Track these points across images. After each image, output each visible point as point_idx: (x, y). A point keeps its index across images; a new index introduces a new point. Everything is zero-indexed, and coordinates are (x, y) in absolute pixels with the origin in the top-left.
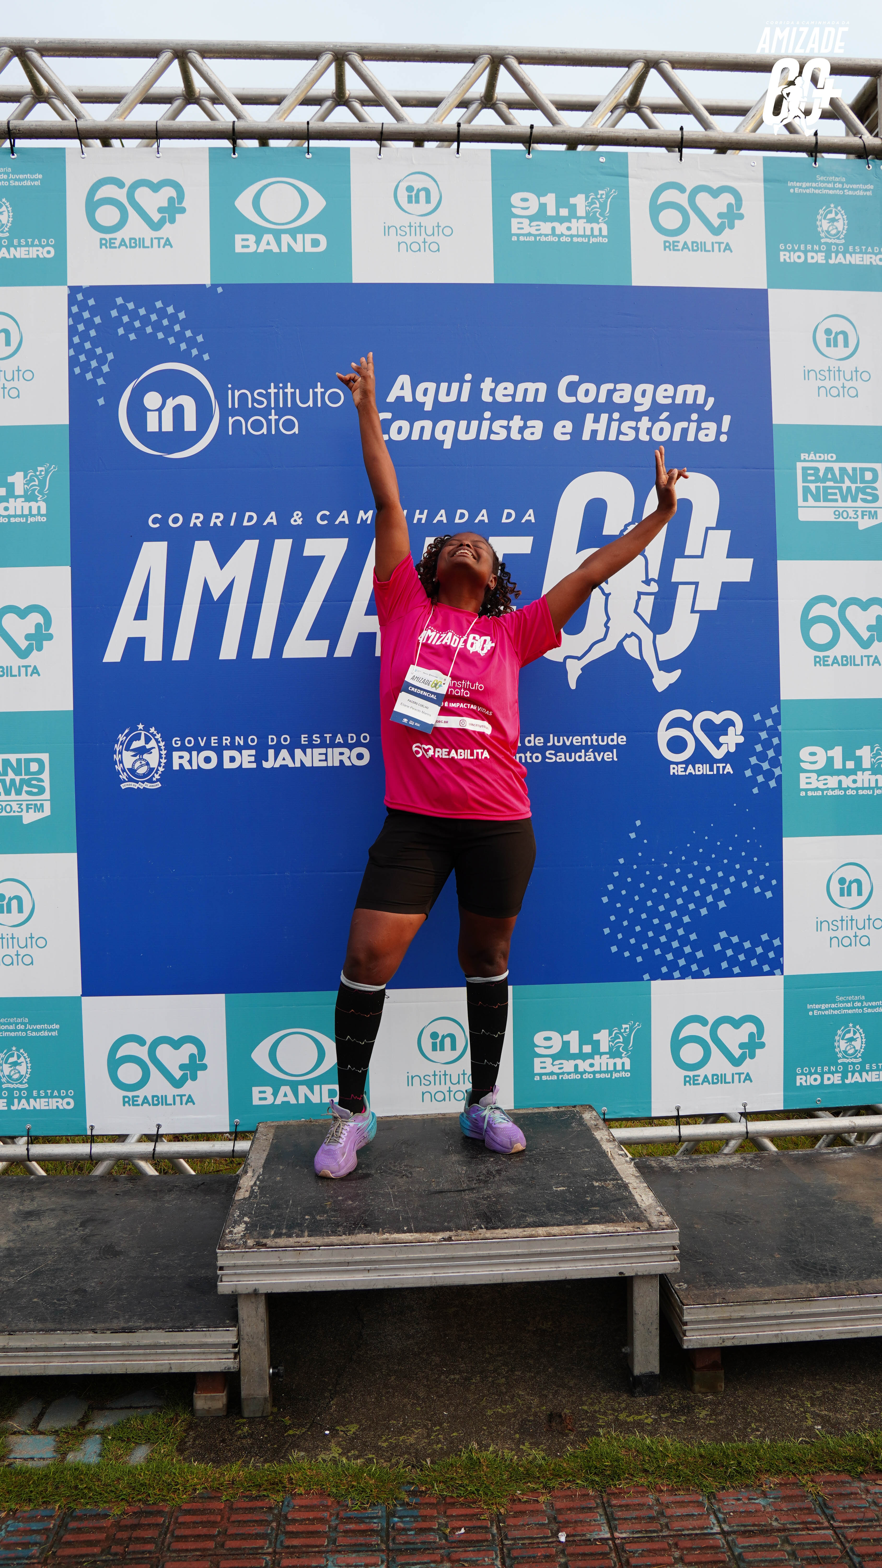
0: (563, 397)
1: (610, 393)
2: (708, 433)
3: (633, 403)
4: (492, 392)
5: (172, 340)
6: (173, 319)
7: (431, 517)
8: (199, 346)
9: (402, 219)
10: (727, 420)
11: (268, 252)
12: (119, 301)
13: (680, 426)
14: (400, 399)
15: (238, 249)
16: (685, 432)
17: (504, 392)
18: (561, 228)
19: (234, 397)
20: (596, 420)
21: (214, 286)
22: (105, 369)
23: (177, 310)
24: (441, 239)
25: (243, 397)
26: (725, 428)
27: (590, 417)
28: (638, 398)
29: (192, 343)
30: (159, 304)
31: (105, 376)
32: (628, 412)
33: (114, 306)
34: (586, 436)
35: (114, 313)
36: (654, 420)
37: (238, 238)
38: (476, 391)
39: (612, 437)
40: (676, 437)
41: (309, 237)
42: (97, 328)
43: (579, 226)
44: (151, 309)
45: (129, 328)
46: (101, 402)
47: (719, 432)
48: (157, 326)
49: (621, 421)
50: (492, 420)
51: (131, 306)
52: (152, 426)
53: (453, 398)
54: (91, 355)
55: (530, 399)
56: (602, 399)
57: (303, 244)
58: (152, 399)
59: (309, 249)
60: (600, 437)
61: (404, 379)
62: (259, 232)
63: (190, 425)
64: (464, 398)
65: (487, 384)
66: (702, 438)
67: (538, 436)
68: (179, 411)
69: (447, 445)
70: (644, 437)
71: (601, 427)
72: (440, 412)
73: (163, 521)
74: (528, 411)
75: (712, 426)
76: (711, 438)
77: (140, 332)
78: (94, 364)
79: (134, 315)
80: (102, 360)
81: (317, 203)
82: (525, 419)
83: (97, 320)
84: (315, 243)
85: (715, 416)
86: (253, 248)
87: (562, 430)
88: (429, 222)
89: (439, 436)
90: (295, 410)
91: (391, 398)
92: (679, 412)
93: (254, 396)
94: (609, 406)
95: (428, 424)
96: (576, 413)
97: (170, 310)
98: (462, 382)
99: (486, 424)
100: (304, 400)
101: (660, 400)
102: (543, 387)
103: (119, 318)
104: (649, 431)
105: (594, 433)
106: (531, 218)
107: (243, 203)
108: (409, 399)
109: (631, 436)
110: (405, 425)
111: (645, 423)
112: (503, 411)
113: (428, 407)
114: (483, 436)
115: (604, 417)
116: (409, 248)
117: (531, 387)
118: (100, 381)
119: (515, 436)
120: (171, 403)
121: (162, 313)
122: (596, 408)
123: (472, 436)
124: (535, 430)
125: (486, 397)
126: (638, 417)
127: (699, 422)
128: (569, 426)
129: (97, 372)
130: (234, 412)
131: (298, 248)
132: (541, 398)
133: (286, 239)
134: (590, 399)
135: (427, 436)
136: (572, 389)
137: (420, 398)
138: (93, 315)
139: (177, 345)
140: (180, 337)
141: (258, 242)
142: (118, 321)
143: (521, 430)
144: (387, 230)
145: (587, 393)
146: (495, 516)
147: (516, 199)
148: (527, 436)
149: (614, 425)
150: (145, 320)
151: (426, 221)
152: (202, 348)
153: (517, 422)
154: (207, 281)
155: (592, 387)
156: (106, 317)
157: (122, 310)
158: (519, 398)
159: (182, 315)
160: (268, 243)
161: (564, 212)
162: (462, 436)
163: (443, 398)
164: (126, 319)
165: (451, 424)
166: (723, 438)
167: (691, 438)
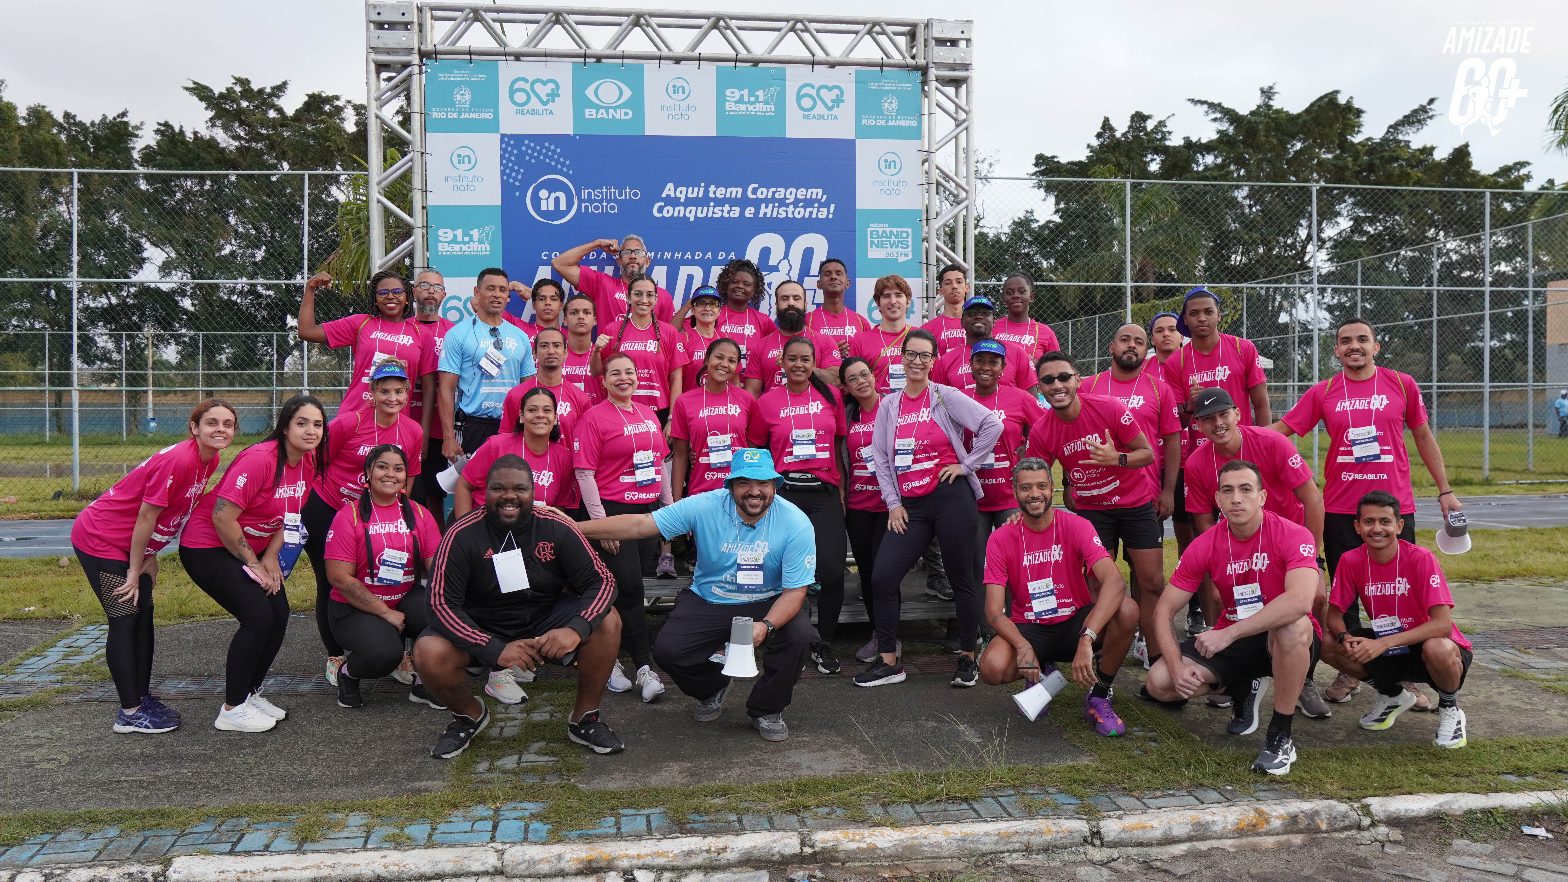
0: (750, 195)
1: (774, 193)
2: (823, 213)
3: (785, 198)
4: (715, 193)
5: (553, 163)
6: (554, 152)
7: (683, 256)
8: (567, 167)
9: (671, 102)
10: (832, 206)
11: (602, 118)
12: (526, 142)
13: (809, 210)
14: (668, 195)
15: (587, 116)
16: (811, 213)
17: (721, 192)
18: (751, 108)
19: (585, 193)
20: (767, 207)
21: (575, 136)
22: (520, 177)
23: (556, 148)
24: (690, 113)
25: (589, 193)
26: (832, 211)
27: (763, 205)
28: (788, 196)
29: (563, 165)
30: (547, 144)
31: (519, 181)
32: (783, 203)
33: (524, 145)
34: (761, 215)
35: (524, 148)
36: (796, 207)
37: (587, 110)
38: (706, 192)
39: (774, 216)
40: (807, 216)
41: (623, 111)
42: (515, 156)
43: (760, 107)
44: (543, 147)
45: (531, 156)
46: (517, 194)
47: (828, 213)
48: (546, 156)
49: (779, 207)
50: (714, 207)
51: (532, 145)
52: (543, 207)
53: (695, 195)
54: (512, 169)
55: (733, 196)
56: (770, 196)
57: (620, 115)
58: (543, 193)
59: (623, 117)
60: (768, 216)
61: (670, 185)
62: (598, 108)
63: (563, 207)
64: (701, 195)
65: (712, 188)
66: (820, 216)
67: (737, 215)
68: (557, 200)
69: (692, 220)
70: (790, 216)
71: (769, 211)
72: (688, 202)
73: (549, 256)
74: (732, 202)
75: (825, 210)
76: (824, 216)
77: (537, 158)
78: (514, 174)
79: (534, 149)
80: (518, 172)
81: (627, 93)
82: (731, 206)
83: (515, 152)
84: (626, 114)
85: (826, 205)
86: (594, 116)
87: (749, 212)
88: (684, 104)
89: (688, 215)
90: (616, 201)
91: (664, 195)
92: (808, 203)
93: (595, 193)
94: (773, 200)
95: (682, 208)
96: (756, 204)
97: (552, 147)
98: (699, 187)
99: (711, 209)
100: (620, 195)
101: (799, 197)
102: (740, 190)
103: (526, 151)
104: (793, 213)
105: (765, 213)
106: (736, 102)
107: (590, 92)
108: (673, 195)
109: (784, 215)
110: (671, 209)
111: (791, 208)
112: (720, 202)
113: (682, 200)
114: (710, 215)
115: (771, 205)
116: (673, 117)
117: (734, 190)
118: (517, 184)
119: (726, 215)
120: (553, 195)
121: (548, 149)
122: (767, 201)
123: (704, 215)
124: (736, 212)
125: (712, 195)
126: (787, 205)
127: (818, 208)
128: (753, 210)
129: (515, 179)
130: (585, 201)
131: (617, 117)
132: (739, 196)
133: (611, 111)
134: (764, 196)
135: (681, 215)
136: (754, 191)
137: (678, 195)
138: (513, 149)
139: (556, 166)
140: (557, 162)
141: (597, 113)
142: (526, 153)
143: (729, 212)
144: (662, 108)
145: (763, 193)
146: (715, 255)
147: (728, 92)
148: (732, 215)
149: (776, 210)
150: (540, 152)
151: (681, 103)
152: (569, 168)
153: (727, 208)
154: (571, 133)
155: (765, 190)
156: (519, 150)
157: (528, 147)
158: (728, 196)
159: (558, 150)
160: (602, 114)
161: (753, 99)
162: (699, 215)
163: (690, 195)
164: (530, 151)
165: (694, 209)
166: (831, 216)
167: (814, 216)
